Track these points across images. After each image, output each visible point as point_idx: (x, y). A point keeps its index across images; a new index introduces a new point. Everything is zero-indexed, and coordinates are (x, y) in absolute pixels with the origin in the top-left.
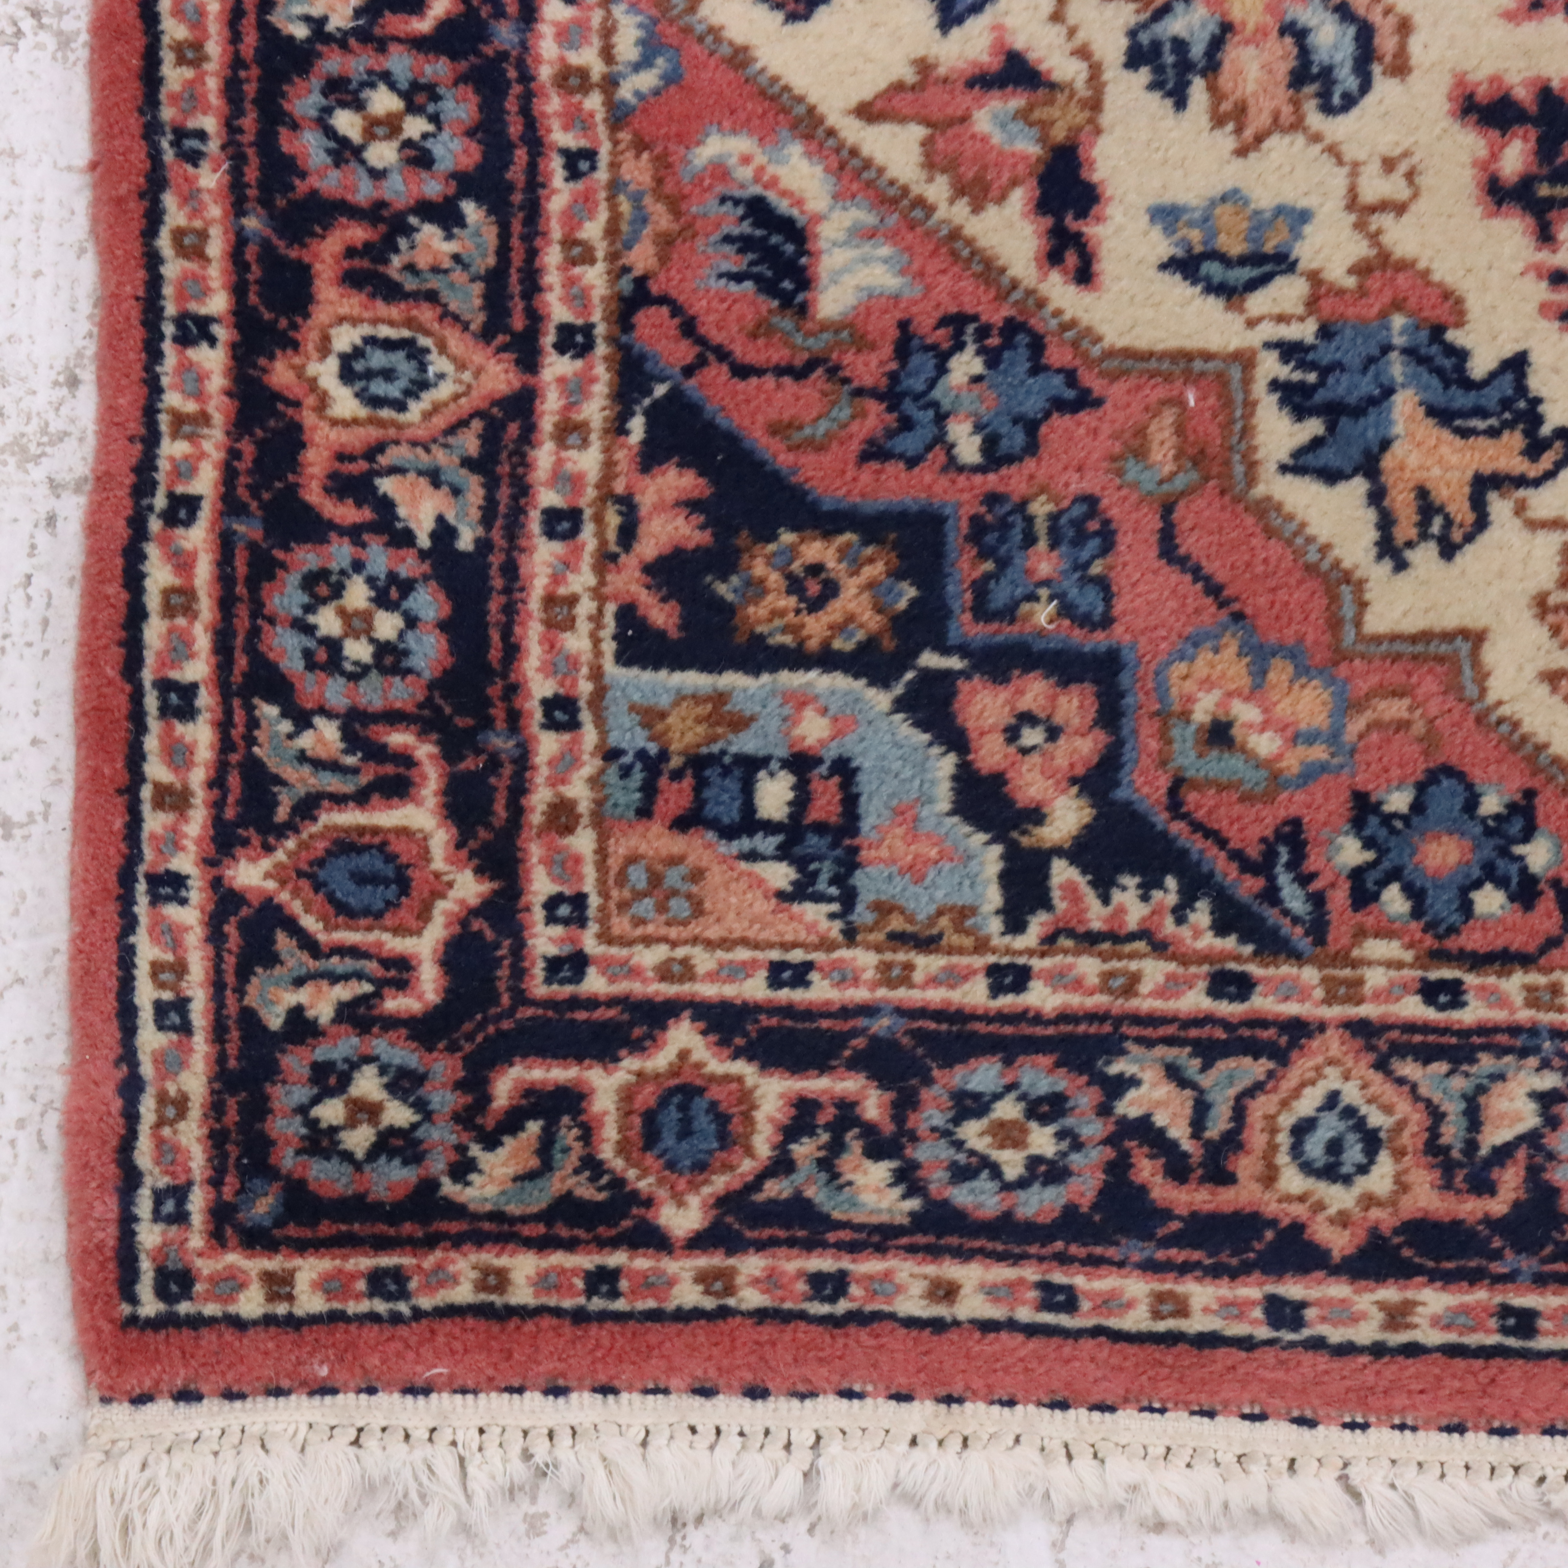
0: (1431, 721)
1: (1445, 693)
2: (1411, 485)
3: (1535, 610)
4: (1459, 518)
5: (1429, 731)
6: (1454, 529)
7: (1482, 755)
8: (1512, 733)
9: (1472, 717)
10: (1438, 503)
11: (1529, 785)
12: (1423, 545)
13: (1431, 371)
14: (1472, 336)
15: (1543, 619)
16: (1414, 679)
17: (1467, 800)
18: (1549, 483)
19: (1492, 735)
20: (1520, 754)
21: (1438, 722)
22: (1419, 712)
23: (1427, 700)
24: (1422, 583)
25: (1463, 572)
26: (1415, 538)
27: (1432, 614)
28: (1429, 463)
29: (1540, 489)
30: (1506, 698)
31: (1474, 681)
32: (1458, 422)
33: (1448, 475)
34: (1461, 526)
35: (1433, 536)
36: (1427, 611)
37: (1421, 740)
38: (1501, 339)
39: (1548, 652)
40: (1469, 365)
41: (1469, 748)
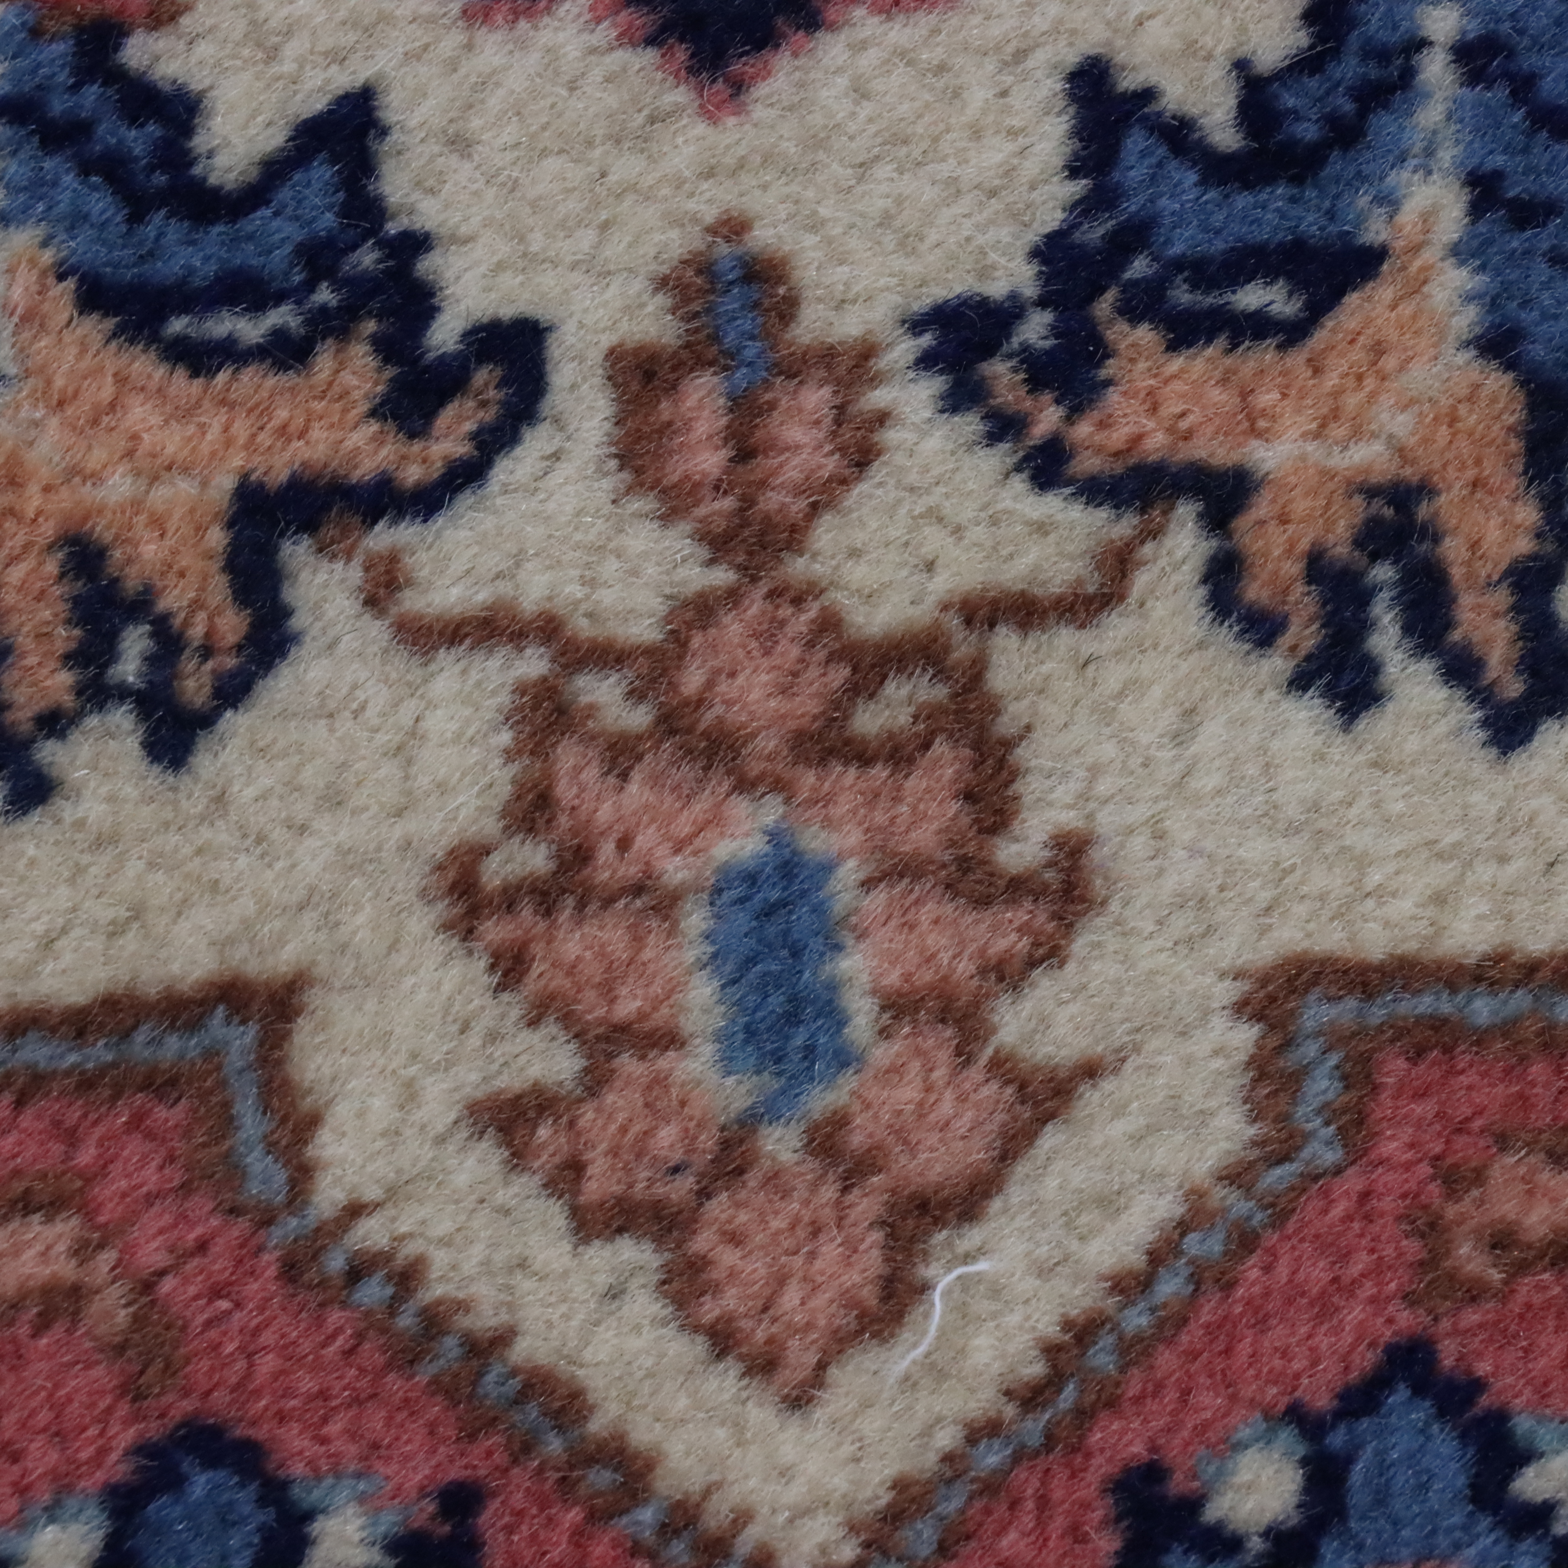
0: (147, 1286)
1: (186, 1189)
2: (48, 530)
3: (441, 909)
4: (197, 632)
5: (139, 1321)
6: (188, 663)
7: (307, 1384)
8: (393, 1307)
9: (270, 1261)
10: (132, 584)
11: (455, 1473)
12: (92, 721)
13: (85, 170)
14: (204, 49)
15: (468, 934)
16: (86, 1156)
17: (268, 1536)
18: (465, 500)
19: (335, 1317)
20: (424, 1374)
21: (167, 1285)
22: (106, 1259)
23: (130, 1218)
24: (99, 843)
25: (220, 800)
26: (68, 701)
27: (130, 942)
28: (97, 457)
29: (440, 521)
30: (372, 1193)
31: (271, 1147)
32: (177, 325)
33: (160, 495)
34: (207, 651)
35: (122, 693)
36: (116, 930)
37: (120, 1349)
38: (293, 49)
39: (493, 1037)
40: (200, 142)
41: (267, 1363)
